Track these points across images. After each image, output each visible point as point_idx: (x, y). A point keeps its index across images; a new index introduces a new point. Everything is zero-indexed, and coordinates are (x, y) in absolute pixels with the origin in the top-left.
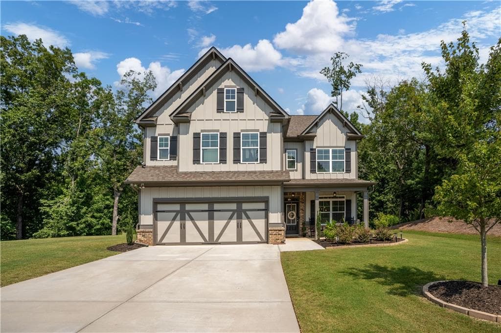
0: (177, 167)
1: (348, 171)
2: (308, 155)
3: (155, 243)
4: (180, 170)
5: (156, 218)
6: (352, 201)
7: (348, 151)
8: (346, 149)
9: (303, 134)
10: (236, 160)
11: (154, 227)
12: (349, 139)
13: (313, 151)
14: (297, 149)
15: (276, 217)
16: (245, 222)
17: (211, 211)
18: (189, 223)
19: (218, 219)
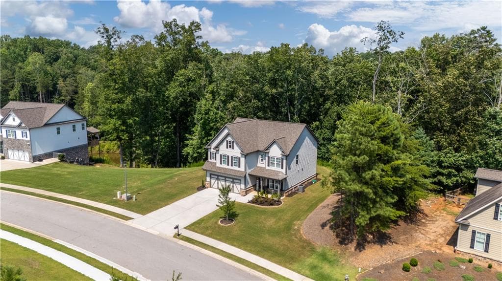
0: (215, 163)
1: (282, 168)
2: (267, 159)
3: (211, 187)
4: (217, 165)
5: (211, 179)
8: (282, 159)
9: (264, 151)
10: (232, 166)
11: (210, 182)
12: (283, 155)
14: (264, 156)
15: (243, 186)
16: (235, 186)
17: (225, 180)
18: (219, 182)
19: (227, 183)
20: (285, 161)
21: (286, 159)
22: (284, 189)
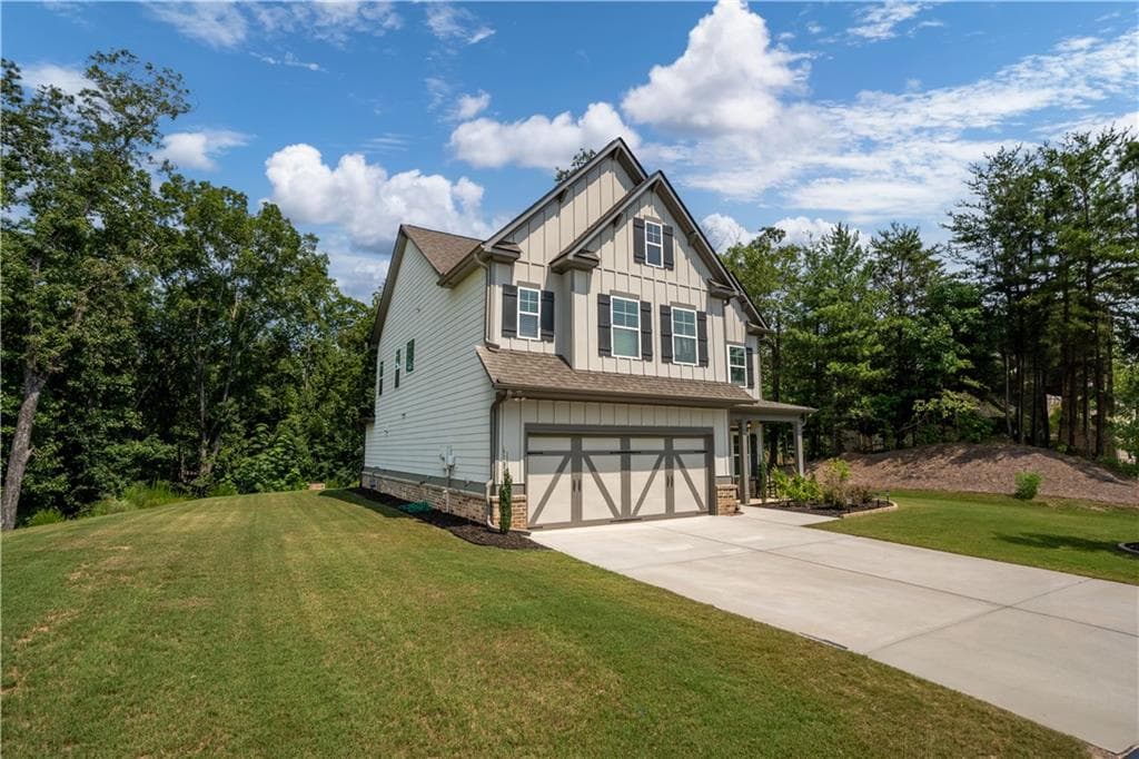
1: (750, 384)
4: (577, 367)
7: (749, 352)
10: (667, 358)
11: (526, 489)
16: (678, 474)
17: (626, 453)
18: (587, 479)
19: (635, 470)
20: (755, 358)
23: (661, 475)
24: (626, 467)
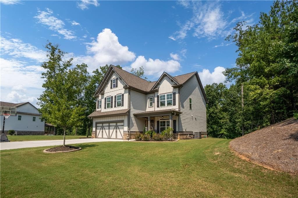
0: (101, 111)
1: (174, 104)
2: (156, 99)
3: (96, 137)
4: (102, 112)
5: (96, 128)
6: (176, 121)
7: (174, 94)
8: (173, 93)
9: (152, 89)
10: (115, 106)
11: (96, 132)
12: (174, 87)
13: (158, 96)
14: (153, 97)
15: (126, 129)
16: (118, 130)
17: (109, 126)
18: (104, 130)
19: (111, 129)
20: (177, 96)
21: (179, 93)
22: (177, 130)
23: (115, 130)
24: (109, 129)
